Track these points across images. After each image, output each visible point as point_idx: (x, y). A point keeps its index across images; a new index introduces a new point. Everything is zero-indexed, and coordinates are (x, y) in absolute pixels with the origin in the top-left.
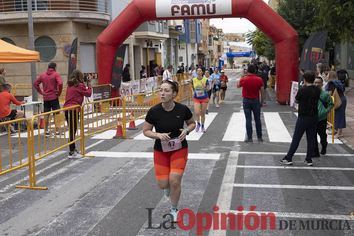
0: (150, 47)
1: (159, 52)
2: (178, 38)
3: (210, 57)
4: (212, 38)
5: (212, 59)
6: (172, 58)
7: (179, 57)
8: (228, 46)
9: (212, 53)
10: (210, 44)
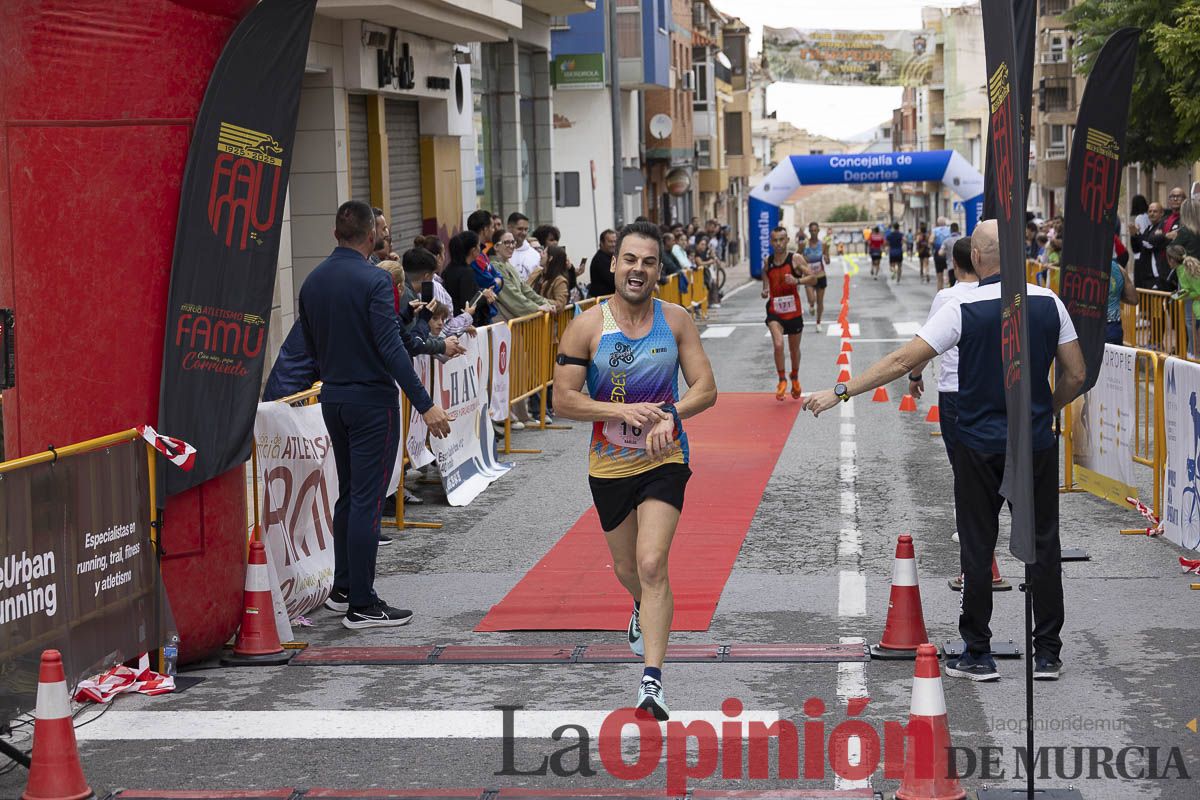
0: (398, 91)
1: (451, 131)
2: (550, 48)
3: (697, 180)
4: (709, 65)
5: (703, 195)
6: (520, 180)
7: (557, 174)
8: (771, 121)
9: (705, 157)
10: (699, 102)
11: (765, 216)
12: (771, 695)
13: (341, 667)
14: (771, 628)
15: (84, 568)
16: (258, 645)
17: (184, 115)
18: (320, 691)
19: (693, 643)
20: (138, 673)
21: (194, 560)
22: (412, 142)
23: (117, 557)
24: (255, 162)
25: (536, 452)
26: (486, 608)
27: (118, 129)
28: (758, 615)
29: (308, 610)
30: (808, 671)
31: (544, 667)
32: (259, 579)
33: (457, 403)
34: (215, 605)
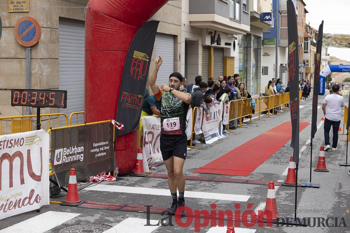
0: (216, 46)
1: (231, 56)
2: (262, 37)
3: (305, 70)
4: (309, 42)
5: (307, 74)
6: (252, 68)
7: (263, 67)
8: (327, 56)
9: (307, 64)
10: (306, 51)
11: (322, 79)
12: (251, 192)
13: (156, 178)
14: (263, 177)
15: (92, 151)
16: (139, 172)
17: (126, 49)
18: (147, 184)
19: (242, 179)
20: (108, 176)
21: (123, 151)
22: (221, 58)
23: (102, 149)
24: (142, 60)
25: (235, 133)
26: (198, 168)
27: (110, 51)
28: (262, 174)
29: (157, 165)
30: (264, 187)
31: (203, 182)
32: (139, 157)
33: (211, 120)
34: (128, 162)
